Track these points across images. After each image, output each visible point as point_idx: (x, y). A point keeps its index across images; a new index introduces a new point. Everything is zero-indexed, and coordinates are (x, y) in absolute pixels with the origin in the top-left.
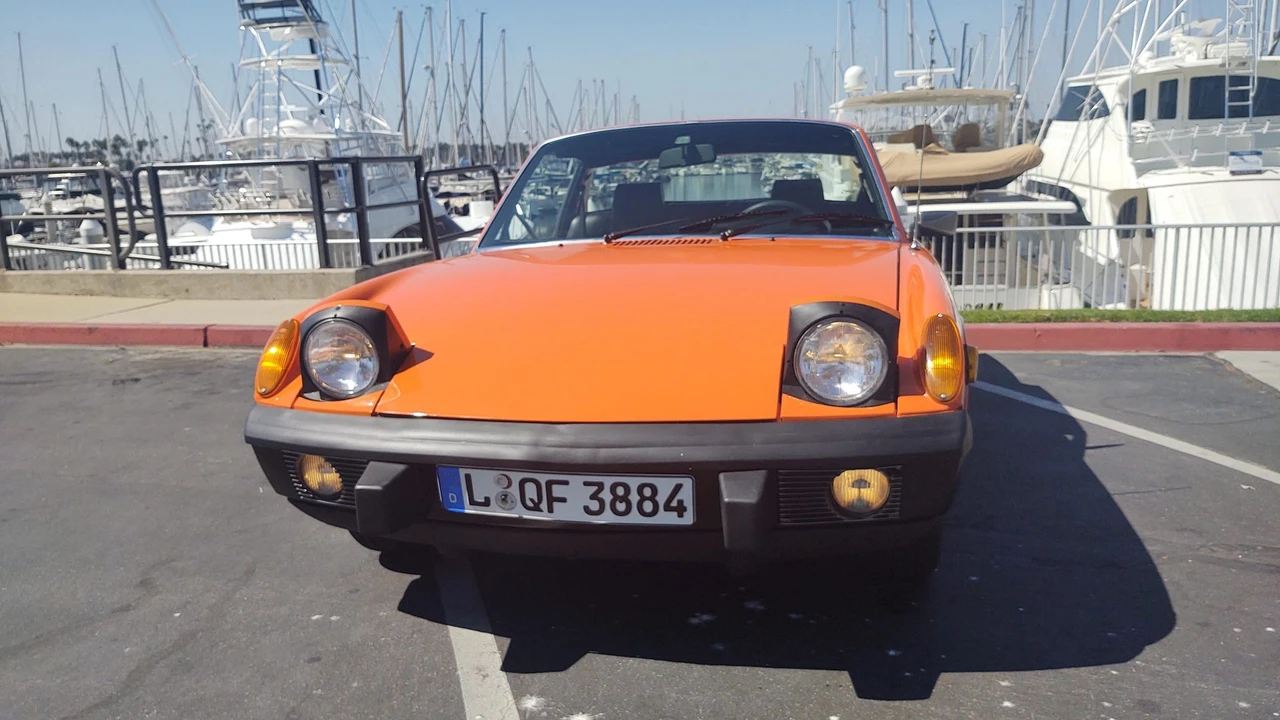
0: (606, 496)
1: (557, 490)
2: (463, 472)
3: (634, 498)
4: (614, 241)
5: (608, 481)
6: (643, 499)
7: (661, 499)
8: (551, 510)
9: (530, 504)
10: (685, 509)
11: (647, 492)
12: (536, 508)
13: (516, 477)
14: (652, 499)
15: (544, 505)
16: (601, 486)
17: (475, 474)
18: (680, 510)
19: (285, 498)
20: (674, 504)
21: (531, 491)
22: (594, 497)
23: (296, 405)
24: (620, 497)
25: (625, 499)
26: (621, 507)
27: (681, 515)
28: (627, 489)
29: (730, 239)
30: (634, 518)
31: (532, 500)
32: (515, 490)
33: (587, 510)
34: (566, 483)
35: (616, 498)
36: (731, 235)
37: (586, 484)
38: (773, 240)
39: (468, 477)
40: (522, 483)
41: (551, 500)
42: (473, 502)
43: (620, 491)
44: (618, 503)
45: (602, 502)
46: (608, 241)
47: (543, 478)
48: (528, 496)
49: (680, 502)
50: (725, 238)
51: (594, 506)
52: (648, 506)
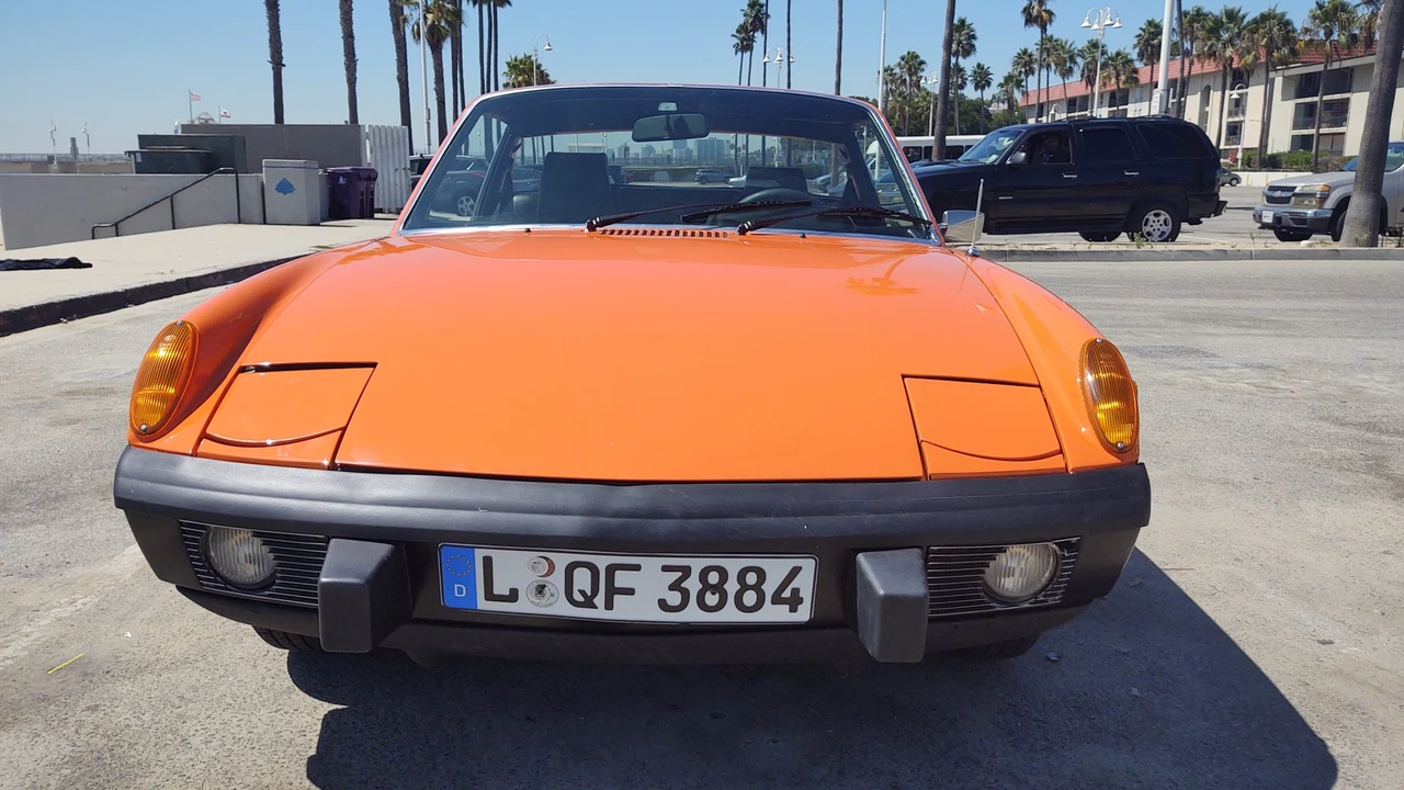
0: (693, 585)
1: (622, 579)
2: (480, 554)
3: (732, 587)
4: (598, 229)
5: (697, 564)
6: (744, 587)
7: (769, 588)
8: (609, 605)
9: (578, 597)
10: (801, 601)
11: (751, 578)
12: (589, 603)
13: (562, 560)
14: (757, 588)
15: (600, 600)
16: (686, 571)
17: (500, 557)
18: (794, 602)
19: (173, 587)
20: (787, 594)
21: (582, 579)
22: (675, 586)
23: (200, 450)
24: (713, 586)
25: (719, 589)
26: (712, 599)
27: (793, 609)
28: (723, 573)
29: (749, 233)
30: (729, 614)
31: (582, 592)
32: (558, 579)
33: (663, 605)
34: (637, 568)
35: (706, 587)
36: (750, 229)
37: (666, 569)
38: (804, 237)
39: (488, 562)
40: (570, 569)
41: (612, 591)
42: (490, 596)
43: (713, 578)
44: (708, 594)
45: (685, 594)
46: (592, 228)
47: (602, 561)
48: (576, 587)
49: (796, 591)
50: (743, 232)
51: (674, 598)
52: (750, 598)
